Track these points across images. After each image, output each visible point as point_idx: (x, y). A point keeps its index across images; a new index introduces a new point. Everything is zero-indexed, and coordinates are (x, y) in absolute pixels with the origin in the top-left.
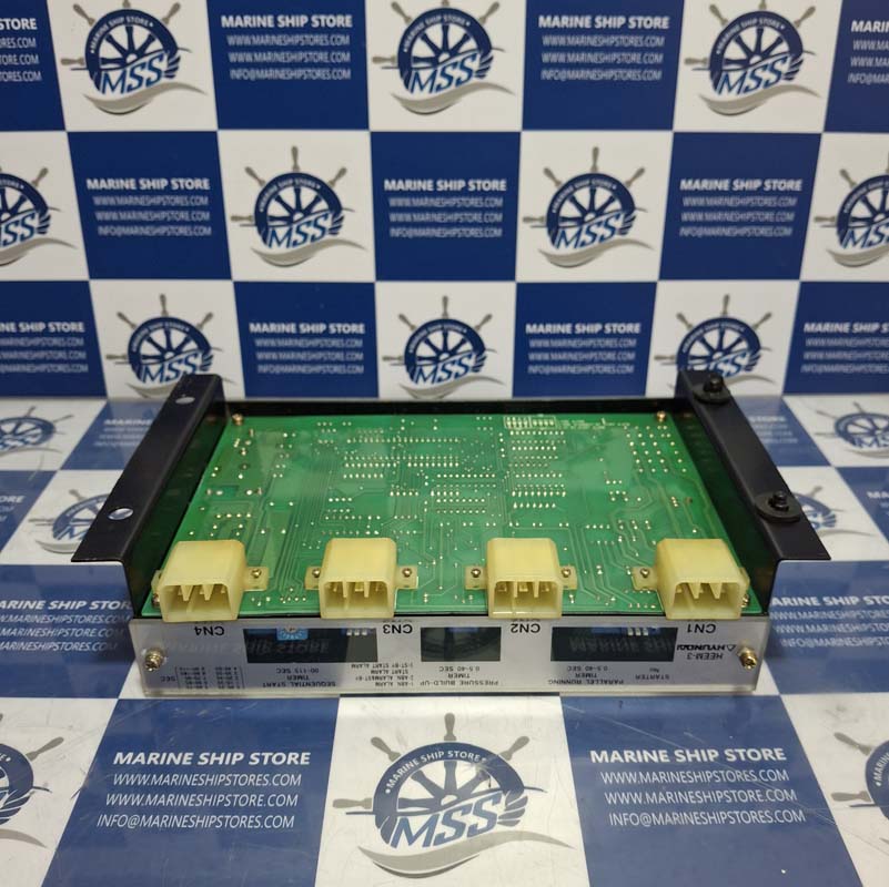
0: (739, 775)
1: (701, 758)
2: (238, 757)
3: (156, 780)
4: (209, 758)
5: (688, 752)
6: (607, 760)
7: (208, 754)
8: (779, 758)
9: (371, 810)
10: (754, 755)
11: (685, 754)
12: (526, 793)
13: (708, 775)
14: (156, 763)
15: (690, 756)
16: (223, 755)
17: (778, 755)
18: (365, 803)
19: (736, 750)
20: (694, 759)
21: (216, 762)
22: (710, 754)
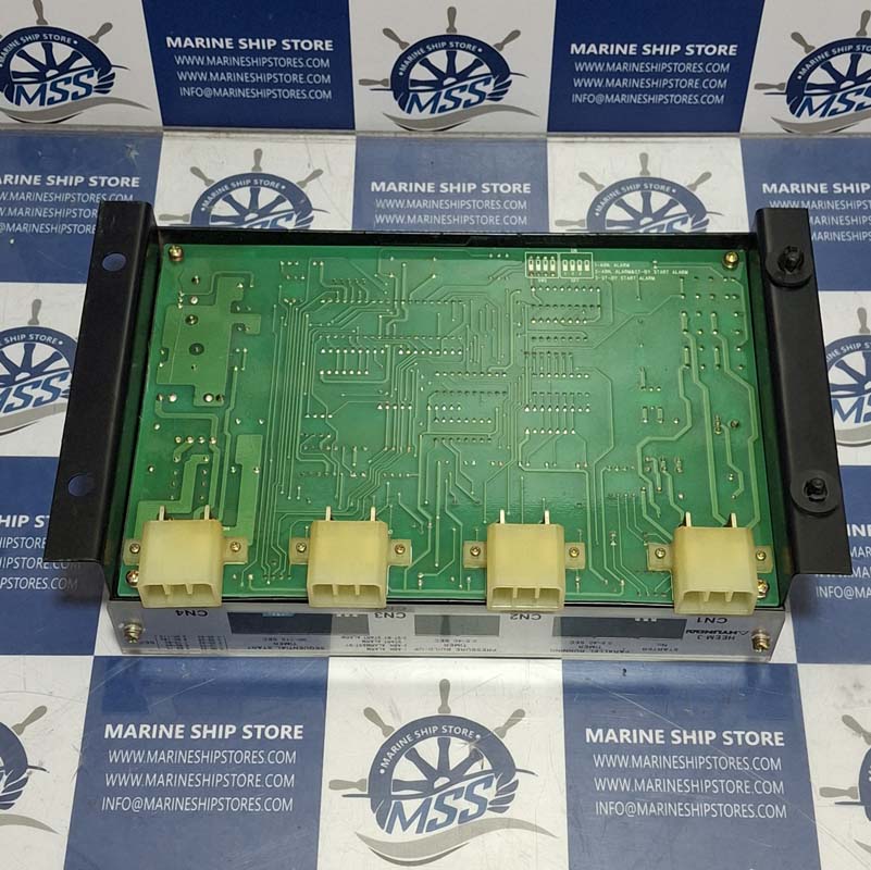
0: (731, 762)
1: (698, 741)
2: (231, 729)
3: (153, 757)
4: (201, 730)
5: (685, 732)
6: (601, 740)
7: (199, 726)
8: (778, 744)
9: (366, 793)
10: (752, 738)
11: (681, 735)
12: (518, 776)
13: (700, 761)
14: (148, 736)
15: (686, 737)
16: (215, 727)
17: (777, 739)
18: (360, 785)
19: (735, 732)
20: (690, 741)
21: (209, 735)
22: (707, 736)
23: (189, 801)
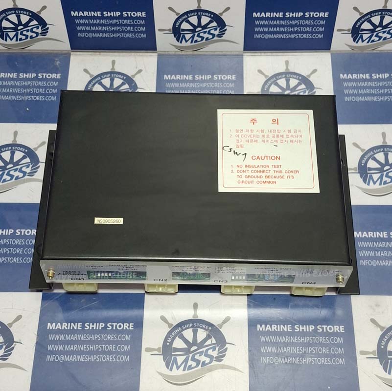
0: (321, 339)
1: (306, 330)
2: (102, 325)
3: (68, 338)
4: (89, 325)
5: (301, 326)
6: (264, 330)
8: (341, 331)
9: (161, 353)
10: (330, 329)
11: (299, 327)
12: (227, 346)
13: (307, 339)
14: (66, 328)
15: (301, 328)
16: (95, 324)
17: (341, 329)
18: (158, 349)
19: (323, 326)
20: (303, 330)
21: (93, 328)
22: (310, 328)
23: (84, 357)
